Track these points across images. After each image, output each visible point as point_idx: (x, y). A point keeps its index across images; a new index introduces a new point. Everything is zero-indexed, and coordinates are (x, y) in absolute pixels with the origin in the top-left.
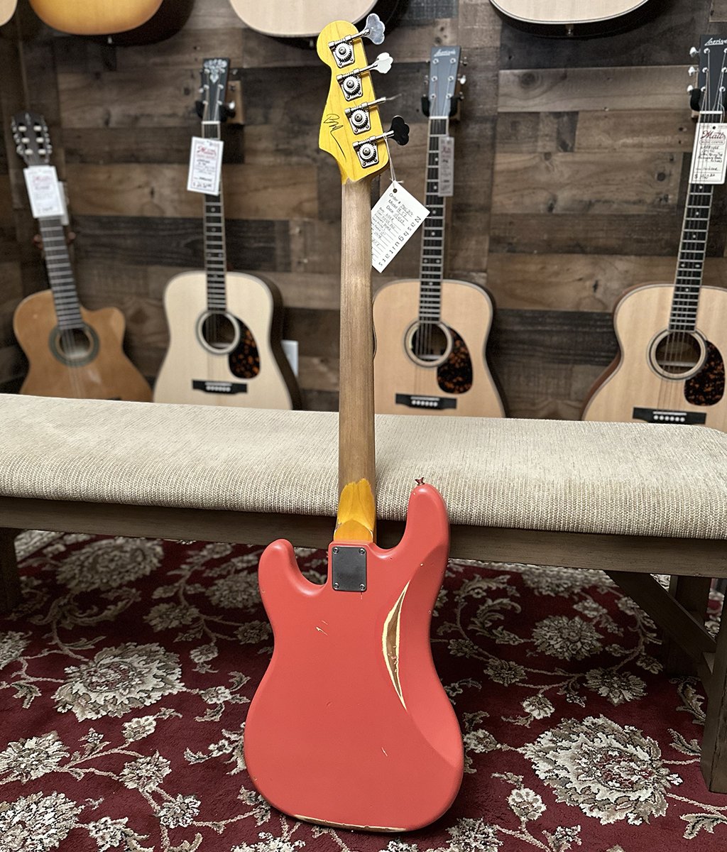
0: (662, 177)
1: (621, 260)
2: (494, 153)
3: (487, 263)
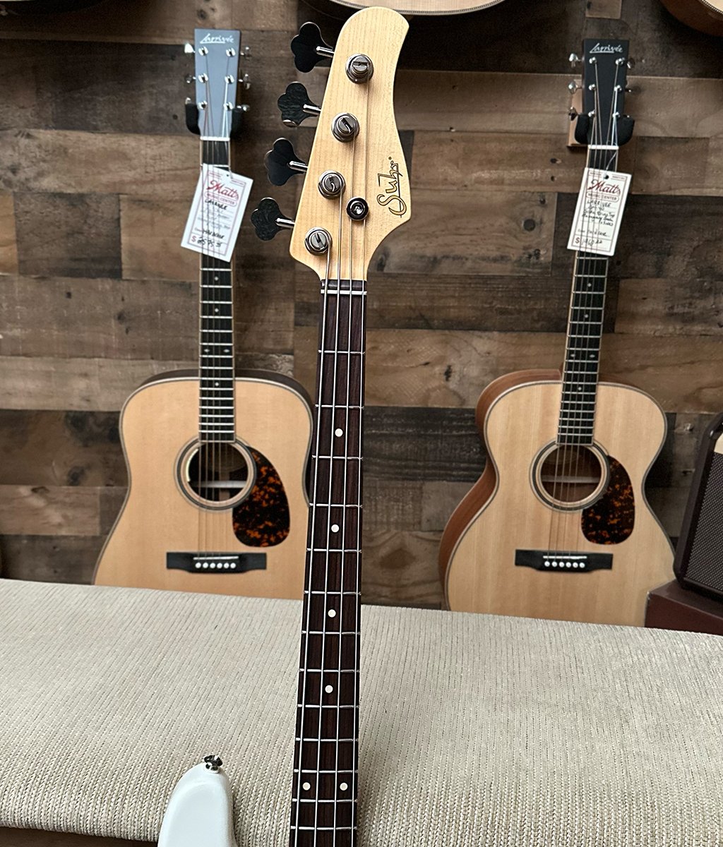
0: (530, 225)
1: (481, 337)
3: (293, 342)
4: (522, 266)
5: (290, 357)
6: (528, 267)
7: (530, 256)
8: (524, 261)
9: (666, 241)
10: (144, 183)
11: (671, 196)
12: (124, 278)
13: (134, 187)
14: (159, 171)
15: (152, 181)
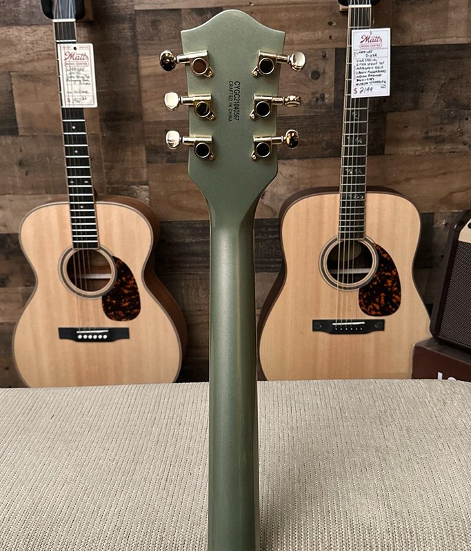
1: (284, 164)
2: (138, 56)
3: (147, 175)
4: (311, 108)
5: (146, 187)
6: (317, 108)
7: (317, 100)
8: (313, 104)
9: (420, 81)
10: (26, 62)
11: (422, 46)
12: (20, 134)
13: (20, 66)
14: (37, 52)
15: (32, 61)
